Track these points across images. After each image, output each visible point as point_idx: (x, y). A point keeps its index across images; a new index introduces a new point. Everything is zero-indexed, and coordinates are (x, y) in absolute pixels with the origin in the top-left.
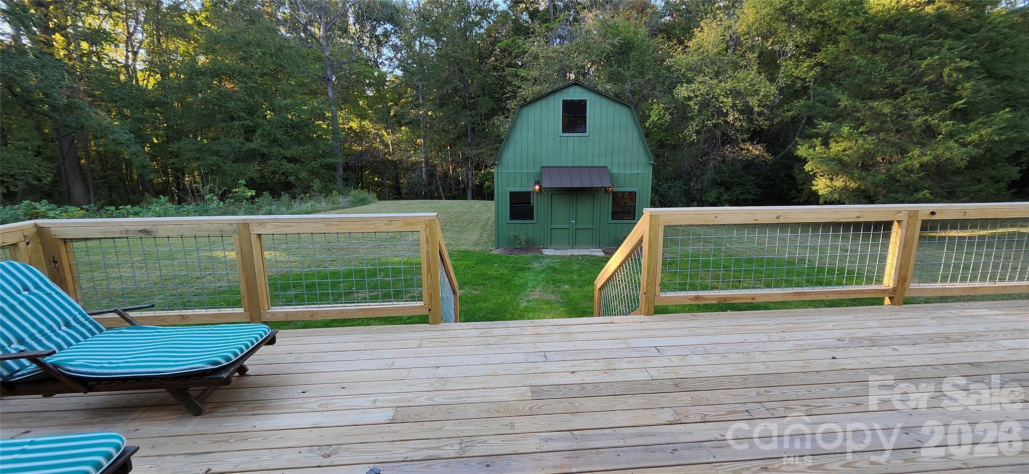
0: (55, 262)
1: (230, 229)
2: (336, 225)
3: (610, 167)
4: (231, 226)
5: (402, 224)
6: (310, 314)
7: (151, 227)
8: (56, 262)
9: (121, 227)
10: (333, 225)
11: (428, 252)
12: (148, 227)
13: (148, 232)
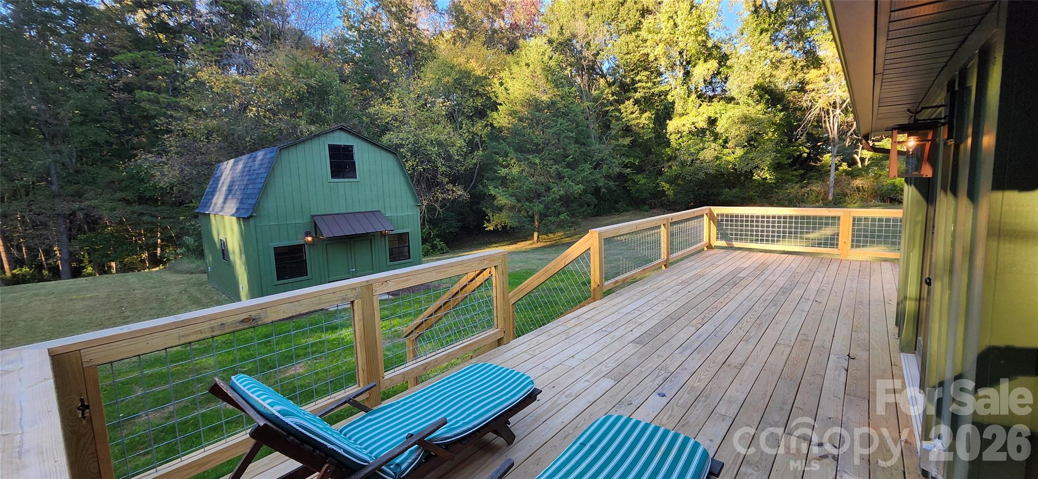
0: (84, 407)
1: (352, 295)
2: (445, 271)
3: (383, 211)
4: (354, 292)
5: (488, 262)
6: (423, 368)
7: (257, 312)
8: (88, 407)
9: (212, 322)
10: (442, 272)
11: (503, 283)
12: (253, 314)
13: (254, 319)
